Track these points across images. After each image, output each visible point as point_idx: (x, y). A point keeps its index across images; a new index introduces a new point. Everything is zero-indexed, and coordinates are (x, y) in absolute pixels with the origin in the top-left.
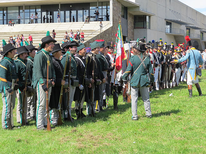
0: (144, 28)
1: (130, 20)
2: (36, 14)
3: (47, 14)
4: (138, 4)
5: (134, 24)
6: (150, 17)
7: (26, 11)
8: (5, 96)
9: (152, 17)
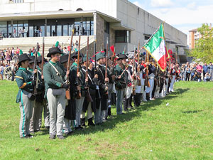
0: (124, 42)
1: (112, 34)
2: (24, 28)
3: (34, 29)
4: (119, 20)
5: (116, 39)
6: (130, 32)
7: (14, 25)
8: (22, 106)
9: (132, 32)
